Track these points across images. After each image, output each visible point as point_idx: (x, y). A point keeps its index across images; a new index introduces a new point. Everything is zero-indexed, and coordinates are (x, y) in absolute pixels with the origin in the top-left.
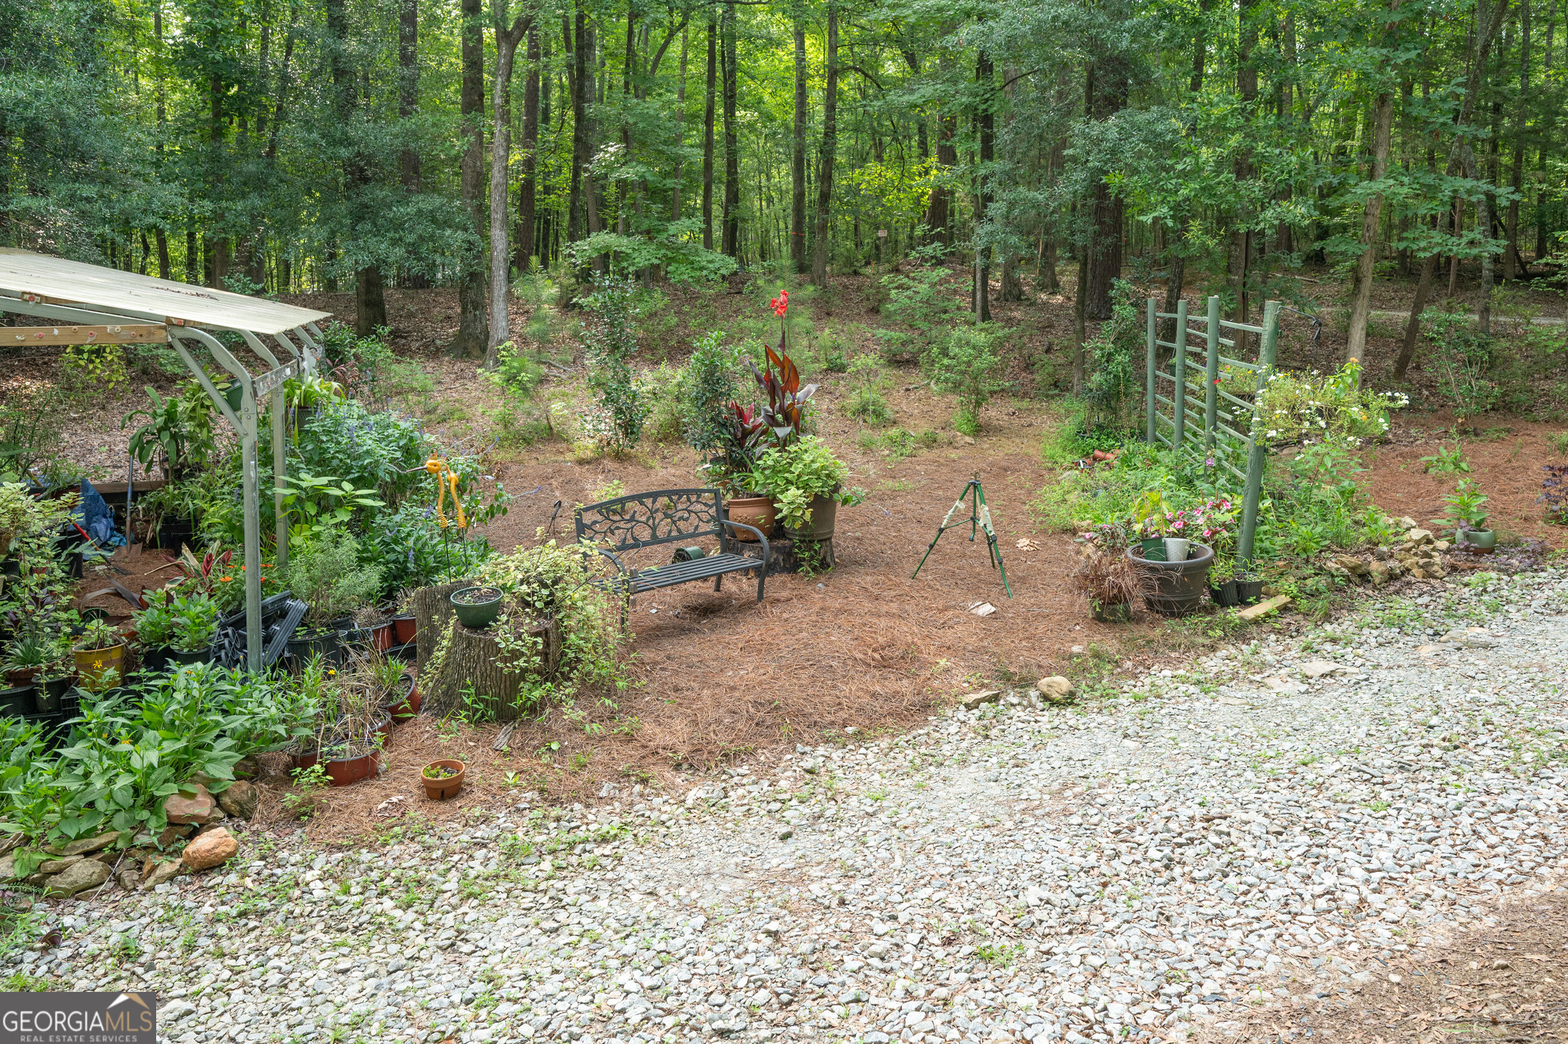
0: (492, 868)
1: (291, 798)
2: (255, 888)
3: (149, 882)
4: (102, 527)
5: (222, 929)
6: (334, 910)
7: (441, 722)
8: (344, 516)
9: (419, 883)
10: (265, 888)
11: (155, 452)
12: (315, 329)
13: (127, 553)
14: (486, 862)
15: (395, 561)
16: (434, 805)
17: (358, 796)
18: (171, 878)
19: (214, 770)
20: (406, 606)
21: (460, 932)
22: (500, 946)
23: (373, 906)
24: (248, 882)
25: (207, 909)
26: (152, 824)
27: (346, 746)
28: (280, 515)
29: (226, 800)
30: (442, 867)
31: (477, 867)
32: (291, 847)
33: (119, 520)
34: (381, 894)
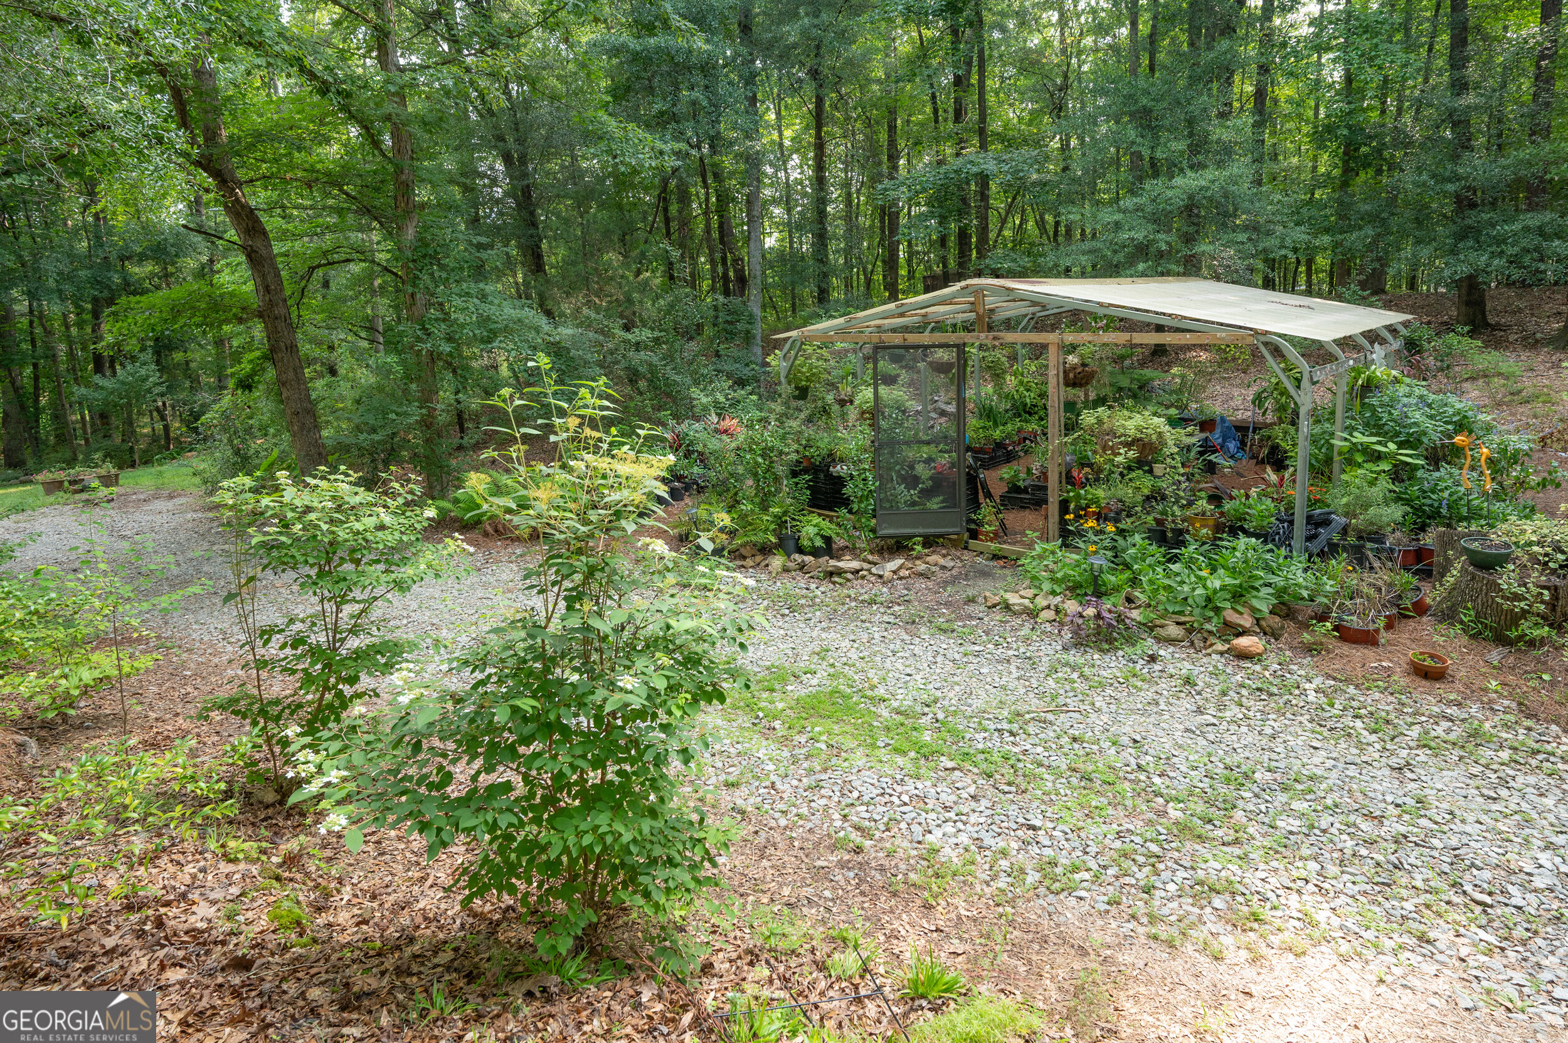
0: (1452, 737)
1: (1306, 637)
2: (1271, 679)
3: (1209, 651)
4: (1232, 446)
5: (1244, 692)
6: (1319, 712)
7: (1440, 627)
8: (1385, 466)
9: (1388, 722)
10: (1276, 681)
11: (1269, 404)
12: (1400, 328)
13: (1246, 464)
14: (1448, 731)
15: (1431, 505)
16: (1418, 679)
17: (1358, 653)
18: (1222, 653)
19: (1256, 603)
20: (1429, 539)
21: (1409, 764)
22: (1439, 786)
23: (1348, 721)
24: (1267, 674)
25: (1238, 678)
26: (1215, 620)
27: (1354, 618)
28: (1337, 458)
29: (1263, 623)
30: (1409, 720)
31: (1439, 731)
32: (1301, 666)
33: (1243, 443)
34: (1356, 717)
